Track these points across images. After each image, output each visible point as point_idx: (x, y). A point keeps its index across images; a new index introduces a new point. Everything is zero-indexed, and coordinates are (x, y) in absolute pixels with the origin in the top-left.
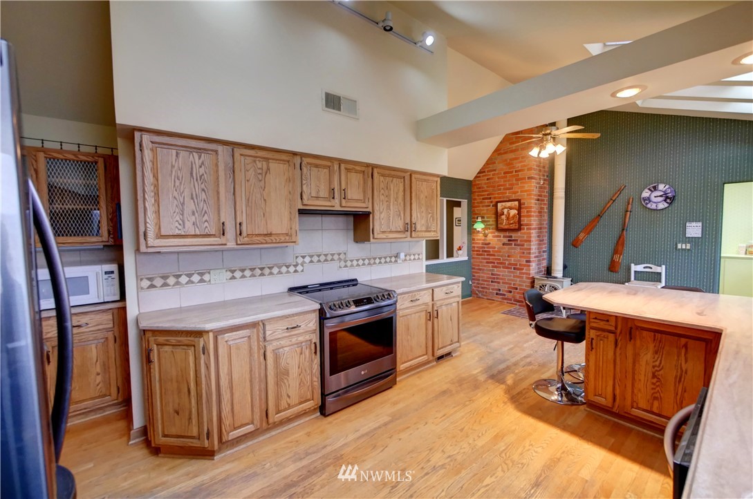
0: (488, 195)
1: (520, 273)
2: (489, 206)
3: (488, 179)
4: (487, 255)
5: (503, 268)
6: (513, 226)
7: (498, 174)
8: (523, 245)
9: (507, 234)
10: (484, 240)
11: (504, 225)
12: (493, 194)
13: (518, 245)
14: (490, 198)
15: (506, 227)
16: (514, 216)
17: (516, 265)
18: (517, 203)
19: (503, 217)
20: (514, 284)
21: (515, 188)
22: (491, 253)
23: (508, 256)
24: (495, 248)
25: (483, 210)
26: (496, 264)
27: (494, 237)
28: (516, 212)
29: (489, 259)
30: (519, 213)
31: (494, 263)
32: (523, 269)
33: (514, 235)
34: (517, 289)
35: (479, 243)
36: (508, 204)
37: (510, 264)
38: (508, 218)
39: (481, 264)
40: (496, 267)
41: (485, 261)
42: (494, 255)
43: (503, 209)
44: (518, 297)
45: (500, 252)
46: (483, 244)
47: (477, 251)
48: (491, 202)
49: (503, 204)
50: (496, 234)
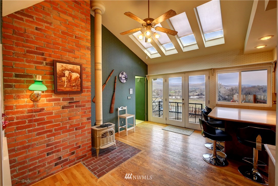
0: (37, 48)
1: (82, 132)
2: (41, 63)
3: (37, 29)
4: (39, 124)
5: (63, 133)
6: (75, 89)
7: (54, 30)
8: (84, 106)
9: (68, 97)
10: (33, 106)
11: (66, 86)
12: (46, 50)
13: (80, 106)
14: (43, 54)
15: (68, 89)
16: (76, 79)
17: (79, 124)
18: (79, 67)
19: (64, 79)
20: (76, 144)
21: (77, 53)
22: (46, 120)
23: (70, 119)
24: (51, 113)
25: (29, 66)
26: (54, 132)
27: (50, 101)
28: (78, 75)
29: (43, 128)
30: (81, 77)
31: (50, 131)
32: (84, 127)
33: (76, 98)
34: (79, 147)
35: (22, 112)
36: (70, 66)
37: (72, 126)
38: (70, 80)
39: (26, 140)
40: (54, 135)
41: (36, 133)
42: (51, 122)
43: (63, 70)
44: (81, 154)
45: (60, 116)
46: (30, 111)
47: (17, 123)
48: (45, 59)
49: (64, 65)
50: (53, 97)
